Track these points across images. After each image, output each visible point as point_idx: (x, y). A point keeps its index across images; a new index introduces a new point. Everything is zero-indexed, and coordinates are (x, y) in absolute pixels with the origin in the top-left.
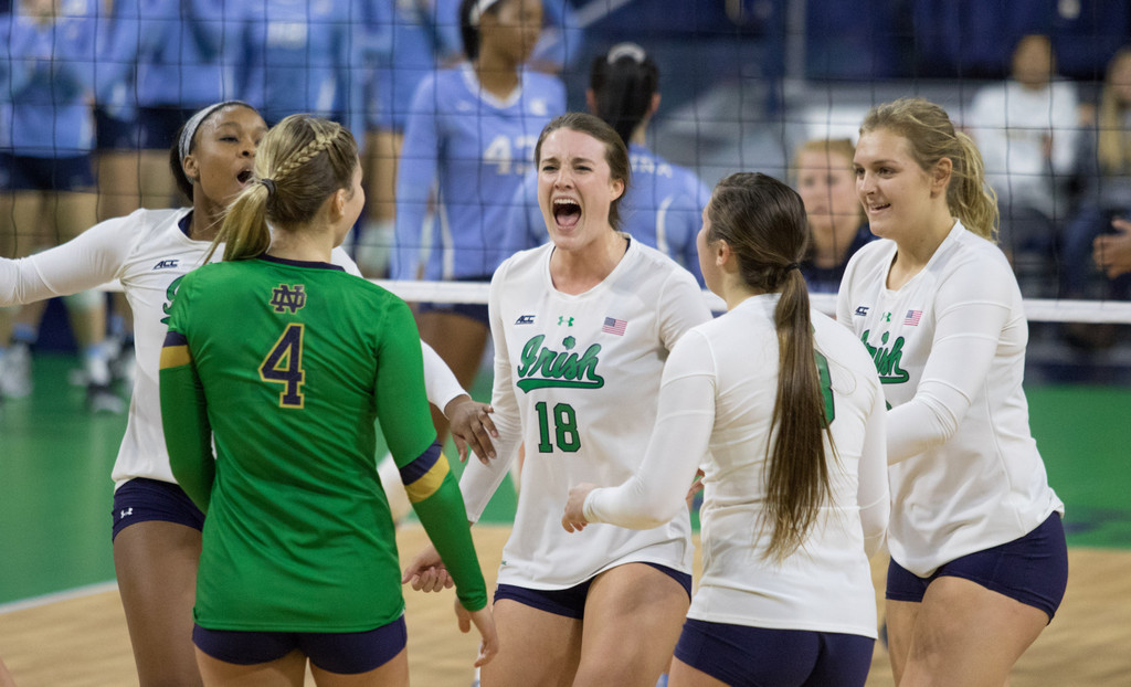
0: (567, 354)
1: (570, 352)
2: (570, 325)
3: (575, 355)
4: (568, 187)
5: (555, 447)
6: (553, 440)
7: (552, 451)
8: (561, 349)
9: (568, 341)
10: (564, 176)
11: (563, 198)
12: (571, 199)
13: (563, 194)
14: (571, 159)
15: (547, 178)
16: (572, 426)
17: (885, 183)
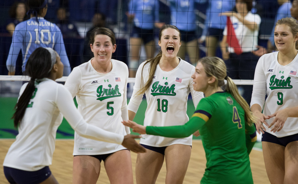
0: (166, 87)
1: (167, 86)
2: (167, 79)
3: (168, 87)
4: (172, 43)
5: (161, 110)
6: (161, 108)
7: (160, 111)
8: (164, 85)
9: (166, 83)
10: (171, 40)
11: (171, 46)
12: (173, 46)
13: (171, 45)
14: (173, 36)
15: (166, 41)
16: (166, 106)
17: (285, 38)
